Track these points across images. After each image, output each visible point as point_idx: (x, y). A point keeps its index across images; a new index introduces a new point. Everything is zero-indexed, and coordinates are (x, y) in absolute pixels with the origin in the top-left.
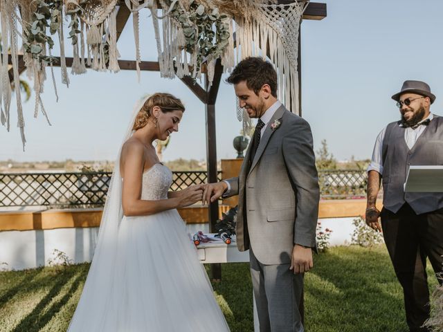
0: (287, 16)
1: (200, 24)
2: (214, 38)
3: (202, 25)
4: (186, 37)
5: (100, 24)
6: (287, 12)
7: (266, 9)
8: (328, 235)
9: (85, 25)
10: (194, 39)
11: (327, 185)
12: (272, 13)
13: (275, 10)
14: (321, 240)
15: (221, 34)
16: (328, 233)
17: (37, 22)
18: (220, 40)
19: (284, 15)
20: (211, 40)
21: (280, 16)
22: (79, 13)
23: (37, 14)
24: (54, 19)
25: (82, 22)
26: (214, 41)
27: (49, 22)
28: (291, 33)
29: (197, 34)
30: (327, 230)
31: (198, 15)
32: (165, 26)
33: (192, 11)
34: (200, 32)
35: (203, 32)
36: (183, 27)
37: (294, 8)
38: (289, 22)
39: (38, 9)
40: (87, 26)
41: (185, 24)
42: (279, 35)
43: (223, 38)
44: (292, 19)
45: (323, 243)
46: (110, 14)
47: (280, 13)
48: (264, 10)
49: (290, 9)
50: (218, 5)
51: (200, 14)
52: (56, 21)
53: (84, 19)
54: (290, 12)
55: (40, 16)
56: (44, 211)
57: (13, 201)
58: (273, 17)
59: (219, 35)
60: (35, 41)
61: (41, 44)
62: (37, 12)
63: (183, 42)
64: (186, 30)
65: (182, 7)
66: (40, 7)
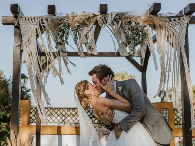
0: (179, 23)
2: (141, 37)
3: (134, 32)
4: (126, 37)
5: (86, 34)
6: (180, 21)
7: (168, 21)
12: (171, 23)
13: (173, 21)
15: (144, 35)
17: (59, 36)
19: (178, 23)
21: (175, 24)
22: (77, 29)
23: (60, 33)
24: (67, 33)
25: (79, 34)
26: (141, 38)
27: (65, 34)
28: (181, 32)
31: (132, 27)
33: (129, 25)
35: (135, 35)
37: (183, 19)
38: (181, 27)
39: (60, 30)
41: (125, 32)
42: (174, 34)
44: (182, 25)
46: (90, 29)
47: (176, 22)
48: (167, 21)
49: (181, 20)
50: (142, 21)
51: (133, 26)
54: (181, 21)
56: (62, 126)
58: (172, 24)
59: (143, 36)
60: (59, 44)
61: (61, 45)
62: (59, 32)
64: (126, 34)
65: (124, 24)
66: (61, 29)
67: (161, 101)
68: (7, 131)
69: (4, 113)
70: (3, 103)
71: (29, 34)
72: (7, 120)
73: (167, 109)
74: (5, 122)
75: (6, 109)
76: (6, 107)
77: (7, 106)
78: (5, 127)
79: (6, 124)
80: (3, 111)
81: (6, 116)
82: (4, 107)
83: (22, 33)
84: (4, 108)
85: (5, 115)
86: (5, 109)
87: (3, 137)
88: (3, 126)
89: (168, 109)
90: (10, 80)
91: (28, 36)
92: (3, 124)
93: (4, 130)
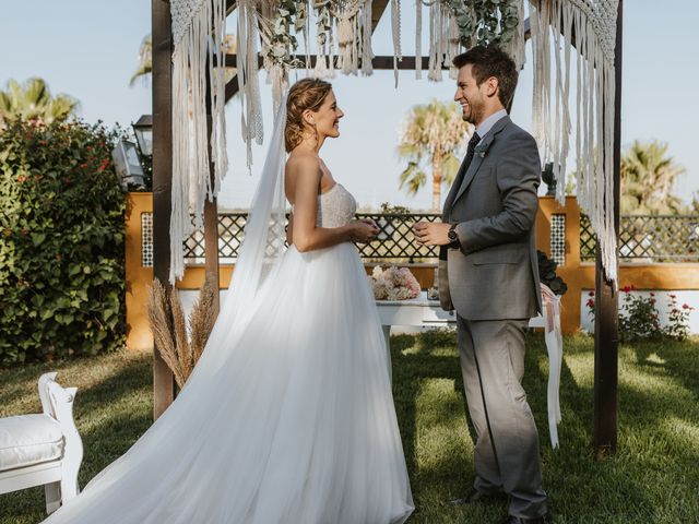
1: (478, 8)
2: (498, 27)
3: (481, 11)
4: (460, 27)
5: (353, 17)
8: (688, 315)
9: (334, 19)
10: (470, 29)
11: (692, 240)
14: (675, 322)
15: (507, 21)
16: (687, 310)
17: (280, 20)
18: (505, 29)
20: (493, 29)
22: (328, 5)
23: (281, 10)
24: (299, 15)
25: (332, 16)
26: (499, 29)
27: (293, 18)
28: (606, 14)
29: (475, 23)
30: (685, 307)
32: (432, 15)
34: (478, 19)
35: (482, 19)
36: (456, 14)
39: (282, 3)
40: (337, 20)
41: (459, 11)
42: (589, 17)
43: (509, 26)
45: (680, 326)
46: (364, 3)
52: (302, 17)
53: (333, 12)
55: (285, 12)
57: (234, 251)
59: (504, 23)
60: (278, 42)
61: (284, 45)
62: (281, 8)
63: (456, 34)
64: (460, 18)
67: (548, 194)
68: (119, 280)
69: (105, 230)
70: (102, 203)
71: (192, 14)
72: (116, 251)
73: (562, 215)
74: (110, 258)
75: (111, 218)
76: (113, 213)
77: (113, 210)
78: (111, 270)
79: (113, 261)
80: (103, 225)
81: (113, 240)
82: (107, 213)
83: (173, 11)
84: (107, 217)
85: (110, 237)
86: (109, 219)
87: (107, 299)
88: (106, 268)
89: (565, 215)
90: (115, 134)
91: (189, 19)
92: (105, 261)
93: (108, 277)
